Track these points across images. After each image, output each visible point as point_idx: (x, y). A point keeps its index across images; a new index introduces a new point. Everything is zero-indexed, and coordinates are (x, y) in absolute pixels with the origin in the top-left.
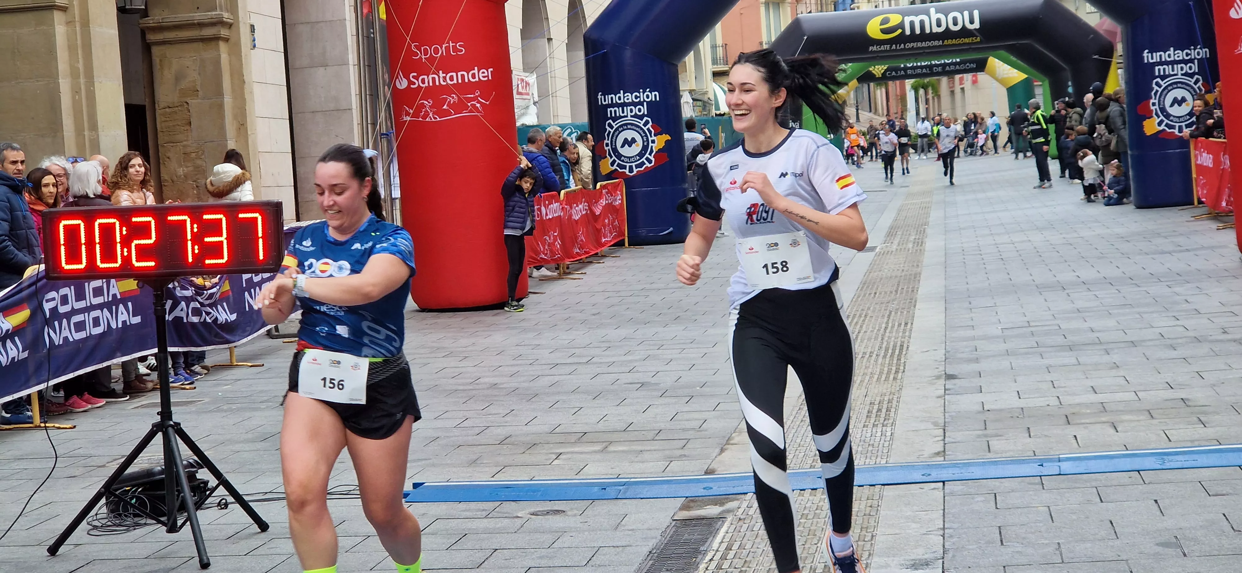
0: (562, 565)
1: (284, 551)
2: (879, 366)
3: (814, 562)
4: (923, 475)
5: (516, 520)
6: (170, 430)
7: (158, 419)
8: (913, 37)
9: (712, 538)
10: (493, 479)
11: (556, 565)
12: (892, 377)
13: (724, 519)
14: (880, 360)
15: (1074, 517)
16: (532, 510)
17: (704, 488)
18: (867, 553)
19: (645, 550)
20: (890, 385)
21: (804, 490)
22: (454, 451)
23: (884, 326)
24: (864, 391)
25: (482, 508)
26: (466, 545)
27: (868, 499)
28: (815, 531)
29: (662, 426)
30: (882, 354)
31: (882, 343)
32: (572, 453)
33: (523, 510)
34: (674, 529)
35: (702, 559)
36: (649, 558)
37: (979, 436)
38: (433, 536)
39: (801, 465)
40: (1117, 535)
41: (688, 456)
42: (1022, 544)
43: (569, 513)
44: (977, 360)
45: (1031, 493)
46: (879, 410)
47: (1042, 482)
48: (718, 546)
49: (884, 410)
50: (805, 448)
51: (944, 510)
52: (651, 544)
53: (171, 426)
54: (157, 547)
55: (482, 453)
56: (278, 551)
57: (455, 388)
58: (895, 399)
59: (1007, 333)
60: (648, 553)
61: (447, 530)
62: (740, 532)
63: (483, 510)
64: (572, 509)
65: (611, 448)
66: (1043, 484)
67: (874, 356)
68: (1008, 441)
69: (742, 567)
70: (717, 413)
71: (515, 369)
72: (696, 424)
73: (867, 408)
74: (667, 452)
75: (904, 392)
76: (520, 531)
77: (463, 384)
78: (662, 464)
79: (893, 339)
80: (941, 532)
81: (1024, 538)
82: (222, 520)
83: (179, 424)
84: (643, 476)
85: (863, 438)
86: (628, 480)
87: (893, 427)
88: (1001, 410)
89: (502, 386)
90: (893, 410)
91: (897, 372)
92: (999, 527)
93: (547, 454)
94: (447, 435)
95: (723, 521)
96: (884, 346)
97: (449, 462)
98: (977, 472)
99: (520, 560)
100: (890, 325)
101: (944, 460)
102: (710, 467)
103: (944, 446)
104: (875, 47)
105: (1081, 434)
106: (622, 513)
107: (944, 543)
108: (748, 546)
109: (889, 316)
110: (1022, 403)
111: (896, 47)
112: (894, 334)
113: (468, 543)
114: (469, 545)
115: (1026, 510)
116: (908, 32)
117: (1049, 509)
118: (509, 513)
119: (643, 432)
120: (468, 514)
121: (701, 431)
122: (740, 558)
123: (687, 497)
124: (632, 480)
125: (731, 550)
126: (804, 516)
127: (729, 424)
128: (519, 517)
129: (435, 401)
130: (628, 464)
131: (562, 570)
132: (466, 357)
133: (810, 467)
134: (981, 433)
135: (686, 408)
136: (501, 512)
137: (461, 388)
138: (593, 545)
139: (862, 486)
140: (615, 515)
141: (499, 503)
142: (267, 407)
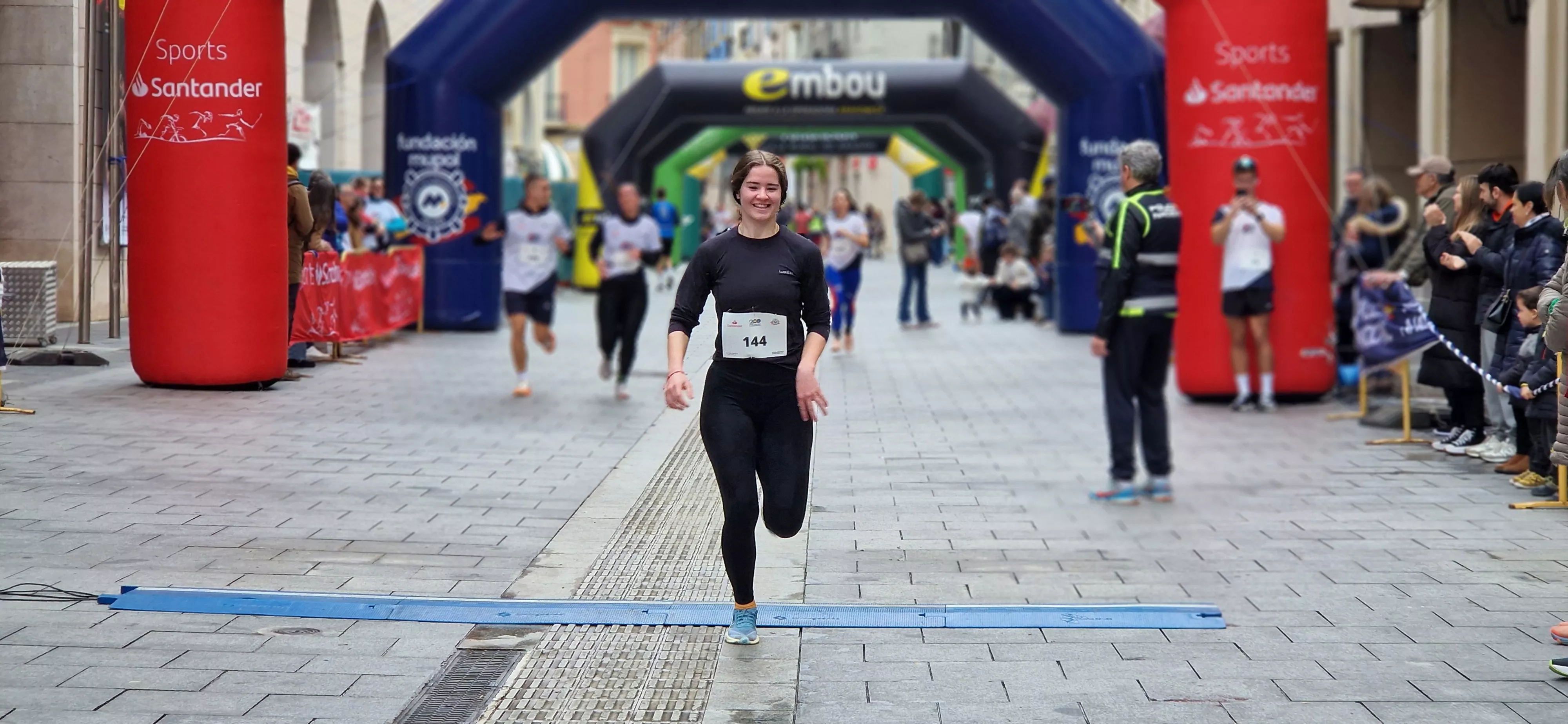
0: (311, 693)
3: (633, 709)
4: (776, 618)
5: (256, 637)
9: (505, 673)
10: (228, 588)
11: (304, 692)
13: (522, 652)
15: (959, 675)
16: (278, 627)
17: (500, 614)
18: (701, 702)
19: (420, 682)
21: (625, 625)
22: (181, 553)
25: (211, 621)
26: (187, 663)
27: (704, 641)
28: (636, 673)
29: (451, 539)
32: (334, 563)
33: (263, 627)
34: (458, 660)
35: (492, 697)
36: (424, 692)
37: (848, 579)
38: (144, 651)
40: (1008, 698)
41: (481, 577)
42: (893, 702)
43: (324, 633)
44: (852, 493)
45: (908, 646)
47: (922, 635)
48: (513, 682)
50: (629, 577)
51: (799, 659)
52: (428, 675)
55: (216, 556)
57: (187, 478)
59: (891, 464)
60: (424, 685)
61: (163, 645)
62: (542, 668)
63: (213, 624)
64: (329, 628)
65: (385, 561)
66: (923, 637)
68: (885, 586)
69: (542, 708)
70: (520, 529)
71: (268, 462)
72: (494, 541)
74: (456, 570)
76: (258, 651)
77: (198, 475)
78: (448, 584)
80: (795, 684)
81: (897, 696)
84: (423, 594)
85: (702, 572)
86: (403, 598)
88: (877, 551)
89: (250, 480)
92: (867, 682)
93: (301, 562)
94: (170, 532)
95: (521, 654)
97: (172, 565)
98: (844, 619)
99: (256, 684)
101: (804, 603)
102: (508, 591)
103: (805, 588)
104: (752, 109)
105: (975, 583)
106: (392, 636)
107: (797, 696)
108: (551, 685)
110: (904, 545)
111: (779, 111)
113: (189, 662)
114: (191, 664)
115: (900, 664)
116: (795, 94)
117: (929, 666)
118: (246, 629)
119: (427, 545)
120: (193, 627)
121: (499, 549)
122: (540, 698)
123: (477, 624)
124: (409, 598)
125: (529, 688)
126: (624, 656)
127: (534, 544)
128: (260, 634)
129: (159, 492)
130: (404, 580)
131: (310, 700)
132: (204, 444)
133: (635, 599)
134: (851, 575)
135: (482, 521)
136: (236, 628)
137: (196, 479)
138: (353, 672)
139: (699, 626)
140: (386, 638)
141: (236, 616)
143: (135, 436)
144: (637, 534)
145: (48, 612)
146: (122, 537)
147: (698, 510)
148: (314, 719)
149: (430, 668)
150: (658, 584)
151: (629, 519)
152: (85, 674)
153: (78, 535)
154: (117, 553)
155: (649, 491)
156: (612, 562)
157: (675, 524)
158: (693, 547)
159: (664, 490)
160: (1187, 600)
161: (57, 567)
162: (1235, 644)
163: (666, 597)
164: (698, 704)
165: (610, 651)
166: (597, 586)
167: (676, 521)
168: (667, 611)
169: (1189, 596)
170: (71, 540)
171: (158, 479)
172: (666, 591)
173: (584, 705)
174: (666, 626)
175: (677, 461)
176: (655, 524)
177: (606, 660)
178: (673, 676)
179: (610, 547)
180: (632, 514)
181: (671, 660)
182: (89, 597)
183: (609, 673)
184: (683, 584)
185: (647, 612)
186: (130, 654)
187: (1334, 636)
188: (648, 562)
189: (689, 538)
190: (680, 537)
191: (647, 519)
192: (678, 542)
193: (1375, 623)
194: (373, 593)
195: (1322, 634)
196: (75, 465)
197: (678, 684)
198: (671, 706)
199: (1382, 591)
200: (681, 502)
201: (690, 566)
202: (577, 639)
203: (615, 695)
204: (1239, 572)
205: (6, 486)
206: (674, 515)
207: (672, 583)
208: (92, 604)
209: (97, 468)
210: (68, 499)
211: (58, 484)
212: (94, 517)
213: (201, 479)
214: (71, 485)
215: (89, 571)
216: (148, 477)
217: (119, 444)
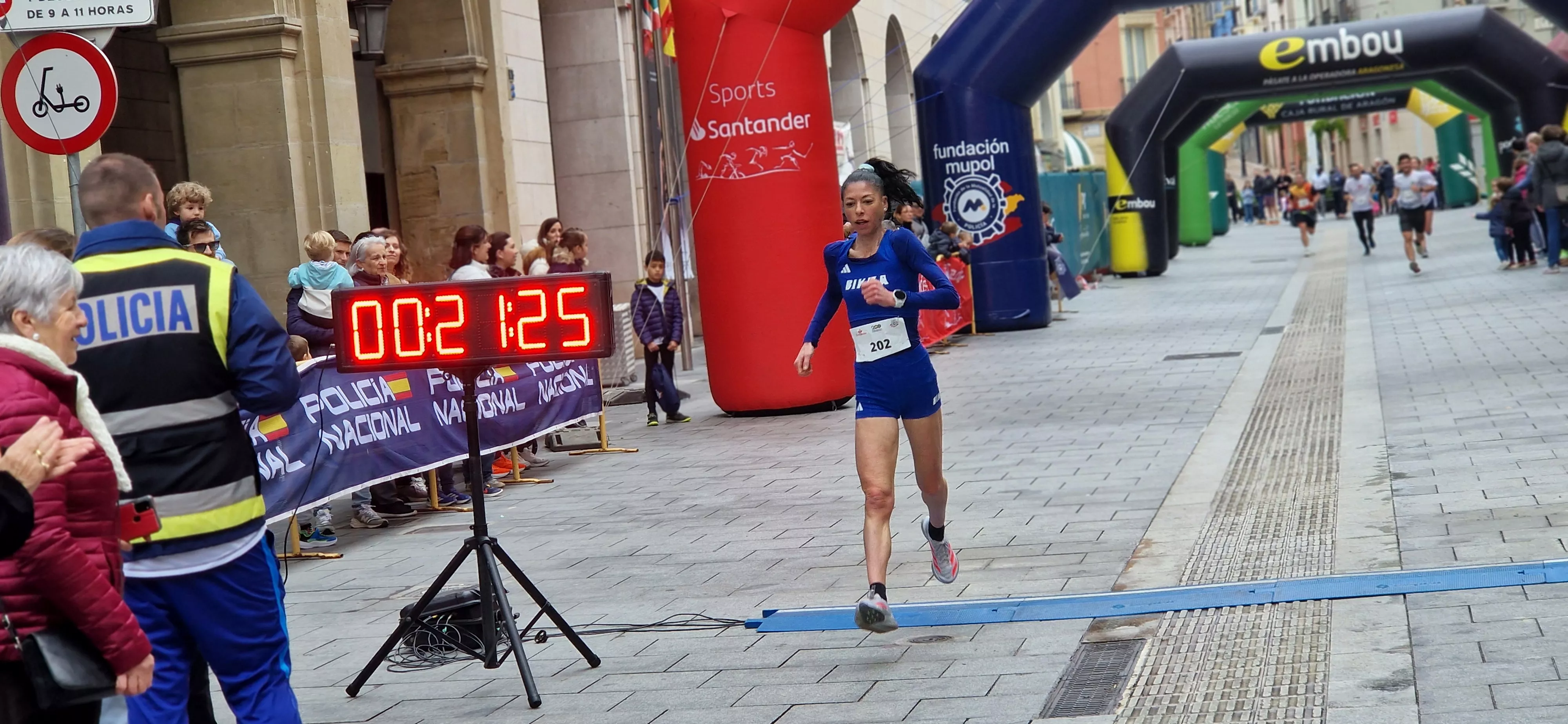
0: (958, 695)
1: (624, 688)
2: (1306, 466)
3: (1260, 686)
4: (1378, 587)
5: (894, 647)
6: (487, 548)
7: (471, 534)
8: (1319, 66)
11: (951, 695)
12: (1324, 478)
13: (1143, 641)
14: (1306, 459)
16: (912, 637)
17: (1114, 607)
18: (1322, 674)
19: (1055, 677)
20: (1322, 487)
21: (1235, 606)
22: (805, 574)
23: (1305, 419)
24: (1291, 495)
25: (850, 636)
26: (839, 678)
27: (1314, 616)
28: (1255, 651)
29: (1052, 539)
30: (1308, 451)
31: (1306, 439)
33: (901, 638)
34: (1084, 653)
35: (1124, 685)
36: (1060, 685)
37: (1441, 543)
38: (800, 668)
39: (1227, 578)
41: (1089, 572)
42: (1508, 660)
43: (957, 639)
44: (1427, 457)
45: (1512, 604)
46: (1313, 516)
47: (1525, 592)
48: (1140, 670)
49: (1319, 516)
50: (1229, 560)
51: (1409, 625)
52: (1061, 669)
53: (487, 542)
54: (473, 685)
55: (838, 574)
56: (616, 687)
57: (792, 502)
58: (1331, 502)
59: (1461, 424)
60: (1059, 680)
61: (814, 662)
62: (1164, 654)
63: (853, 639)
64: (959, 635)
65: (995, 565)
66: (1526, 594)
67: (1298, 454)
68: (1478, 547)
69: (1174, 692)
70: (1115, 522)
72: (1093, 536)
73: (1298, 513)
74: (1063, 568)
75: (1341, 494)
76: (901, 659)
77: (801, 498)
78: (1060, 582)
79: (1319, 434)
80: (1408, 650)
81: (1509, 654)
82: (542, 656)
83: (496, 540)
84: (1037, 594)
85: (1298, 547)
86: (1020, 600)
87: (1334, 534)
88: (1464, 513)
90: (1330, 515)
91: (1329, 472)
92: (1479, 643)
93: (918, 573)
94: (790, 556)
95: (1142, 643)
96: (1309, 440)
97: (800, 586)
99: (907, 691)
100: (1313, 418)
101: (1402, 569)
102: (1118, 583)
103: (1400, 555)
104: (1271, 80)
106: (1019, 637)
107: (1413, 661)
108: (1177, 670)
109: (1310, 408)
110: (1489, 504)
111: (1298, 79)
112: (1320, 428)
113: (841, 676)
114: (843, 678)
115: (1508, 623)
116: (1312, 60)
117: (1537, 621)
118: (883, 642)
119: (1030, 547)
120: (835, 644)
121: (1099, 543)
122: (1169, 683)
123: (1095, 618)
124: (1027, 599)
125: (1156, 674)
126: (1239, 636)
127: (1132, 535)
128: (898, 644)
129: (769, 518)
130: (1017, 583)
131: (959, 701)
132: (799, 468)
133: (1239, 580)
134: (1443, 538)
135: (1077, 518)
137: (799, 503)
138: (991, 673)
139: (1305, 601)
140: (1013, 639)
142: (566, 530)
143: (733, 465)
144: (1227, 516)
145: (704, 639)
146: (749, 565)
147: (1281, 488)
148: (967, 719)
149: (1061, 663)
150: (1258, 563)
151: (1217, 503)
152: (753, 693)
153: (707, 565)
154: (747, 579)
155: (1230, 473)
156: (1209, 546)
157: (1261, 504)
158: (1284, 524)
159: (1244, 470)
161: (698, 597)
163: (1268, 575)
164: (1320, 676)
165: (1226, 633)
166: (1199, 571)
167: (1262, 500)
168: (1273, 590)
170: (704, 571)
171: (764, 505)
172: (1267, 570)
173: (1212, 686)
174: (1273, 603)
175: (1251, 441)
176: (1242, 505)
177: (1224, 642)
178: (1291, 652)
179: (1204, 531)
180: (1219, 497)
181: (1285, 636)
182: (735, 623)
183: (1230, 654)
184: (1282, 562)
185: (1254, 592)
186: (786, 672)
188: (1244, 543)
189: (1278, 516)
190: (1269, 516)
191: (1234, 501)
192: (1268, 521)
194: (992, 597)
196: (686, 499)
197: (1297, 659)
198: (1295, 680)
200: (1264, 480)
201: (1285, 543)
202: (1192, 624)
203: (1239, 674)
205: (630, 524)
206: (1259, 494)
207: (1271, 561)
208: (741, 629)
209: (707, 499)
210: (690, 532)
211: (677, 518)
212: (719, 547)
213: (804, 502)
214: (688, 518)
215: (728, 598)
216: (756, 504)
217: (720, 475)
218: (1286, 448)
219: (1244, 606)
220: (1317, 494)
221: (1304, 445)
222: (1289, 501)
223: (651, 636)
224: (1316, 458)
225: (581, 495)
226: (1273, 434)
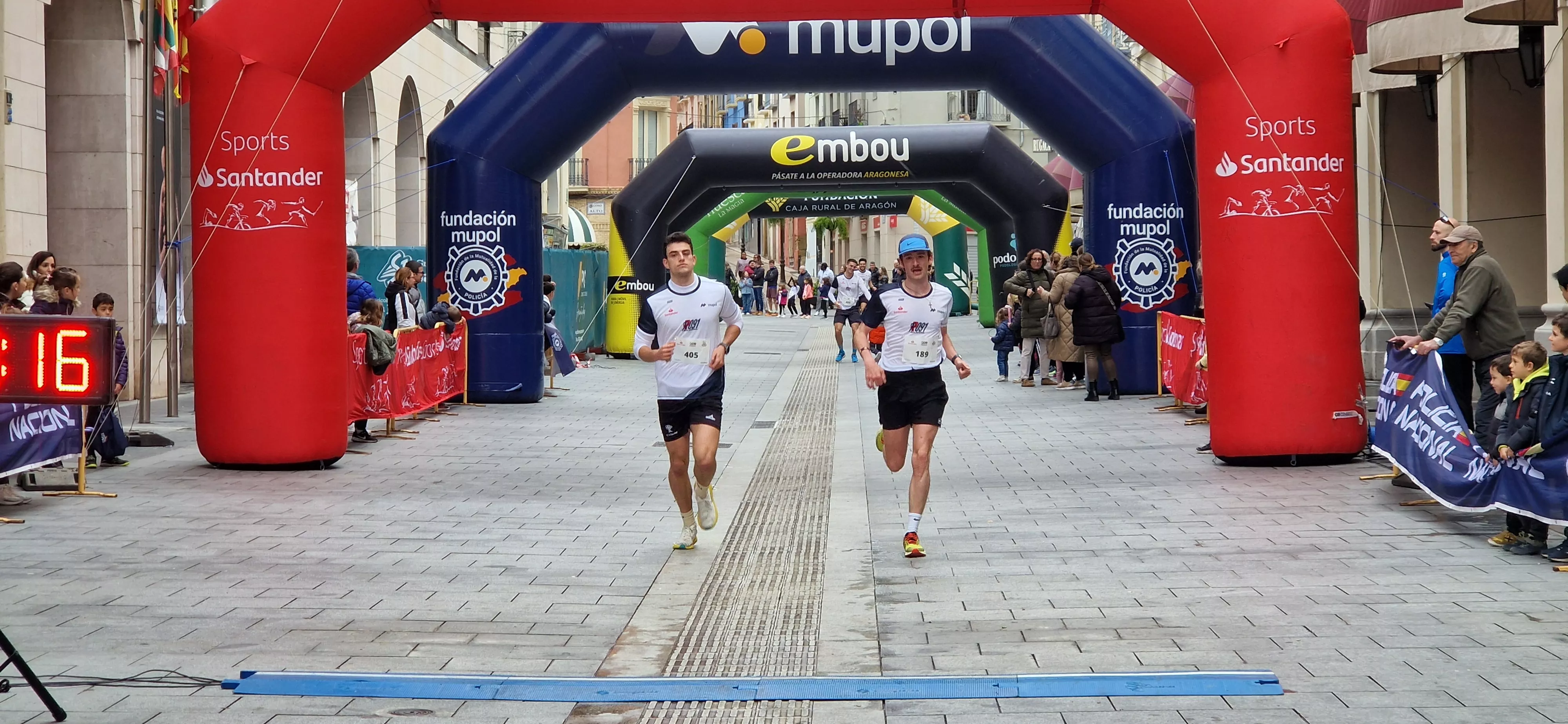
2: (792, 564)
4: (858, 691)
5: (375, 719)
8: (827, 166)
10: (338, 670)
12: (809, 578)
14: (793, 558)
16: (393, 708)
17: (597, 693)
20: (807, 588)
21: (718, 701)
22: (286, 636)
23: (793, 517)
24: (777, 593)
25: (330, 704)
27: (795, 716)
29: (537, 618)
30: (794, 551)
31: (793, 538)
32: (432, 644)
33: (380, 709)
37: (922, 651)
39: (711, 672)
41: (572, 656)
43: (437, 713)
45: (986, 716)
46: (798, 616)
47: (998, 704)
49: (804, 616)
55: (320, 639)
57: (275, 561)
58: (816, 604)
59: (943, 533)
63: (332, 706)
64: (441, 709)
65: (479, 641)
66: (999, 707)
67: (785, 552)
68: (956, 658)
70: (600, 607)
71: (347, 543)
72: (578, 619)
73: (783, 612)
74: (547, 649)
75: (825, 596)
77: (285, 558)
78: (543, 664)
79: (806, 533)
82: (4, 706)
84: (522, 675)
85: (782, 646)
86: (506, 678)
87: (817, 635)
88: (944, 623)
89: (334, 562)
90: (815, 616)
91: (815, 573)
93: (401, 644)
94: (271, 616)
96: (796, 541)
97: (281, 648)
98: (922, 691)
100: (801, 517)
101: (882, 676)
102: (601, 669)
103: (881, 661)
104: (779, 174)
105: (1040, 652)
106: (501, 716)
109: (798, 507)
110: (968, 616)
111: (805, 176)
112: (807, 528)
116: (821, 159)
118: (364, 711)
119: (515, 624)
120: (315, 710)
121: (585, 627)
123: (578, 702)
124: (512, 679)
127: (617, 621)
128: (378, 716)
129: (251, 575)
130: (501, 660)
132: (283, 526)
133: (723, 675)
134: (923, 647)
135: (563, 600)
136: (354, 710)
137: (283, 561)
139: (787, 700)
140: (496, 718)
141: (351, 699)
142: (36, 574)
143: (216, 518)
144: (713, 610)
145: (177, 698)
146: (228, 622)
147: (767, 585)
150: (741, 659)
151: (703, 595)
153: (186, 620)
154: (227, 638)
155: (717, 567)
156: (694, 639)
157: (747, 600)
158: (768, 622)
159: (731, 564)
160: (1243, 666)
161: (174, 653)
162: (1294, 710)
163: (751, 673)
166: (684, 663)
167: (748, 597)
168: (757, 687)
169: (1245, 662)
170: (181, 626)
171: (246, 561)
172: (750, 667)
174: (756, 701)
175: (738, 535)
176: (728, 599)
179: (690, 623)
180: (705, 590)
182: (211, 682)
184: (765, 660)
185: (737, 688)
187: (1387, 700)
188: (729, 639)
189: (763, 613)
190: (754, 613)
191: (720, 595)
192: (753, 618)
193: (1424, 688)
194: (474, 673)
195: (1374, 699)
196: (165, 549)
199: (1429, 654)
201: (769, 642)
202: (675, 716)
204: (1290, 638)
205: (105, 572)
206: (745, 590)
207: (754, 658)
208: (217, 689)
209: (187, 552)
210: (168, 585)
211: (155, 569)
212: (197, 601)
213: (288, 561)
214: (167, 570)
215: (204, 656)
216: (237, 560)
217: (202, 527)
218: (773, 546)
219: (727, 701)
220: (802, 594)
221: (792, 543)
222: (774, 598)
223: (122, 691)
224: (802, 558)
225: (53, 539)
226: (761, 530)
